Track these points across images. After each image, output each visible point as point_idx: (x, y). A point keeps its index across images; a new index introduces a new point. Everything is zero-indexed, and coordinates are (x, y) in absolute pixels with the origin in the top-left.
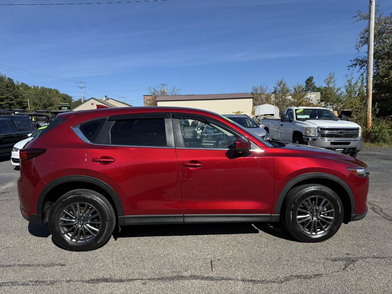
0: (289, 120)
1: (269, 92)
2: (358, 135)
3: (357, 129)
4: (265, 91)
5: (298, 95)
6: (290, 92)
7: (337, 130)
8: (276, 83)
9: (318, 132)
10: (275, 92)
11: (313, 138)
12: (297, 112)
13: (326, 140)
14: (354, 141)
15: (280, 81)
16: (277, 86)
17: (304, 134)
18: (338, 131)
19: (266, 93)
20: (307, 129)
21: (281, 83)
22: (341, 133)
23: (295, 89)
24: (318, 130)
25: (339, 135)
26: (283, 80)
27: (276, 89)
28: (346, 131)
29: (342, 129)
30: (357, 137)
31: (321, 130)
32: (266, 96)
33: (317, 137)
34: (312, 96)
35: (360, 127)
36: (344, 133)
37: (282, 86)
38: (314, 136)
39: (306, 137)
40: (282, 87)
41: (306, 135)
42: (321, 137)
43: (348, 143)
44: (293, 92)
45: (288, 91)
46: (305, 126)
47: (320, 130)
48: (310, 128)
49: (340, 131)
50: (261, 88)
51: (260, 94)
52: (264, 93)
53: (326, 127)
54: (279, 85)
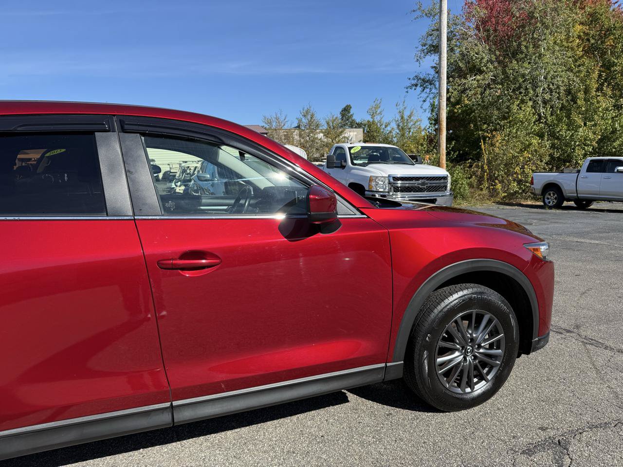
0: (340, 166)
1: (290, 126)
2: (446, 187)
3: (445, 178)
4: (284, 125)
5: (333, 132)
6: (321, 128)
7: (417, 180)
8: (300, 111)
9: (390, 183)
10: (298, 127)
11: (381, 194)
12: (352, 151)
14: (442, 196)
15: (306, 109)
16: (302, 117)
17: (367, 188)
18: (420, 182)
19: (285, 127)
20: (371, 179)
21: (307, 112)
22: (423, 184)
23: (328, 123)
24: (389, 180)
25: (421, 188)
26: (310, 107)
27: (300, 121)
28: (431, 180)
29: (424, 177)
30: (446, 190)
31: (394, 180)
32: (286, 132)
33: (389, 192)
34: (352, 134)
35: (449, 175)
36: (427, 184)
37: (309, 117)
38: (382, 190)
39: (371, 193)
40: (310, 119)
41: (370, 190)
42: (394, 191)
43: (433, 201)
44: (325, 127)
45: (317, 126)
46: (369, 175)
47: (392, 180)
48: (377, 177)
49: (423, 181)
50: (277, 119)
51: (276, 130)
52: (281, 128)
53: (399, 176)
54: (305, 116)
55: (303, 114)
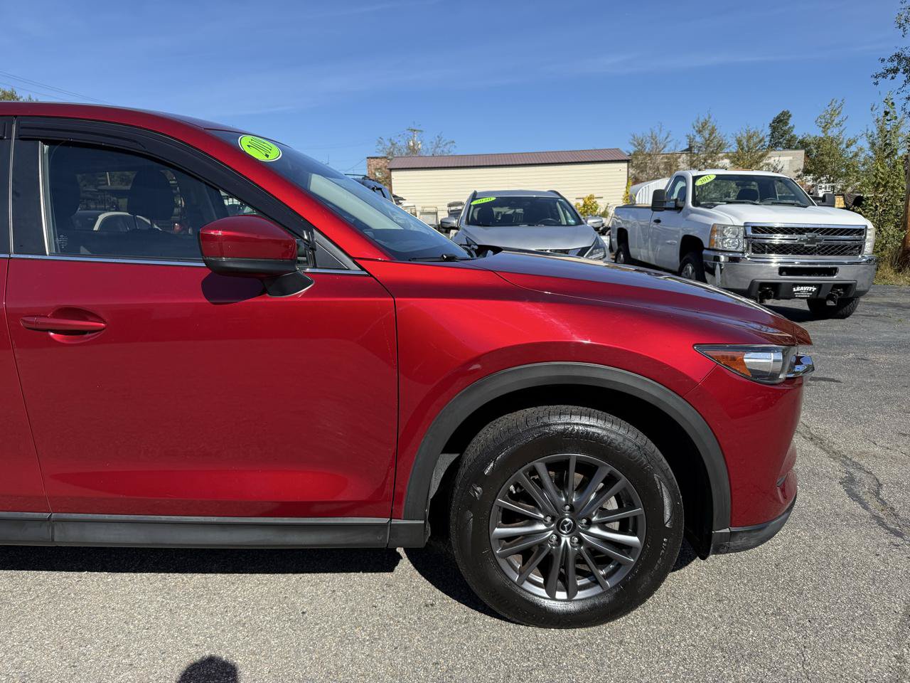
0: (673, 206)
1: (673, 148)
2: (860, 248)
3: (861, 231)
4: (665, 147)
5: (747, 157)
6: (726, 150)
7: (800, 233)
8: (693, 125)
9: (746, 237)
10: (690, 150)
11: (731, 255)
12: (698, 183)
13: (774, 261)
14: (849, 264)
15: (702, 120)
16: (695, 133)
17: (706, 245)
18: (804, 236)
19: (666, 150)
20: (714, 230)
21: (704, 125)
22: (813, 240)
23: (739, 142)
24: (745, 233)
25: (806, 248)
26: (710, 118)
27: (691, 140)
28: (828, 234)
29: (815, 229)
30: (860, 253)
31: (754, 232)
32: (667, 158)
33: (743, 253)
34: (782, 159)
35: (870, 225)
36: (820, 241)
37: (706, 134)
38: (733, 248)
39: (712, 254)
40: (707, 136)
41: (711, 247)
42: (754, 251)
43: (832, 272)
44: (734, 148)
45: (720, 146)
46: (712, 222)
47: (750, 233)
48: (725, 226)
49: (810, 235)
50: (653, 138)
51: (650, 155)
52: (660, 151)
53: (777, 225)
54: (700, 132)
55: (697, 129)
